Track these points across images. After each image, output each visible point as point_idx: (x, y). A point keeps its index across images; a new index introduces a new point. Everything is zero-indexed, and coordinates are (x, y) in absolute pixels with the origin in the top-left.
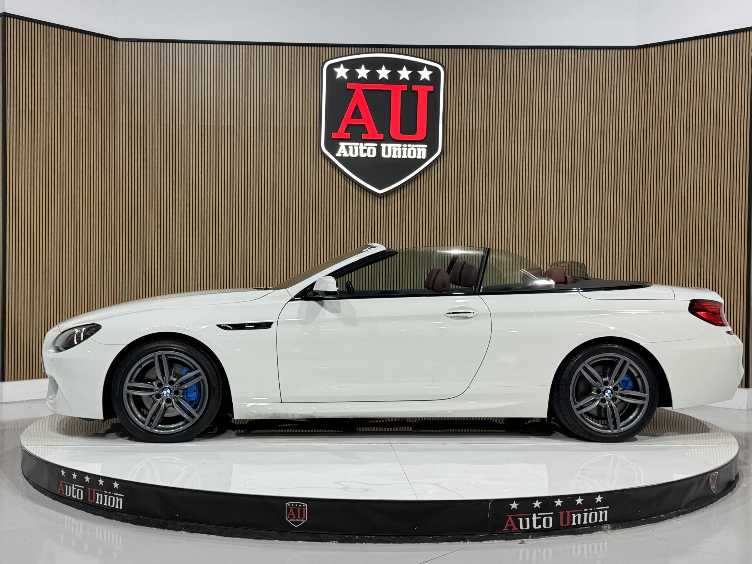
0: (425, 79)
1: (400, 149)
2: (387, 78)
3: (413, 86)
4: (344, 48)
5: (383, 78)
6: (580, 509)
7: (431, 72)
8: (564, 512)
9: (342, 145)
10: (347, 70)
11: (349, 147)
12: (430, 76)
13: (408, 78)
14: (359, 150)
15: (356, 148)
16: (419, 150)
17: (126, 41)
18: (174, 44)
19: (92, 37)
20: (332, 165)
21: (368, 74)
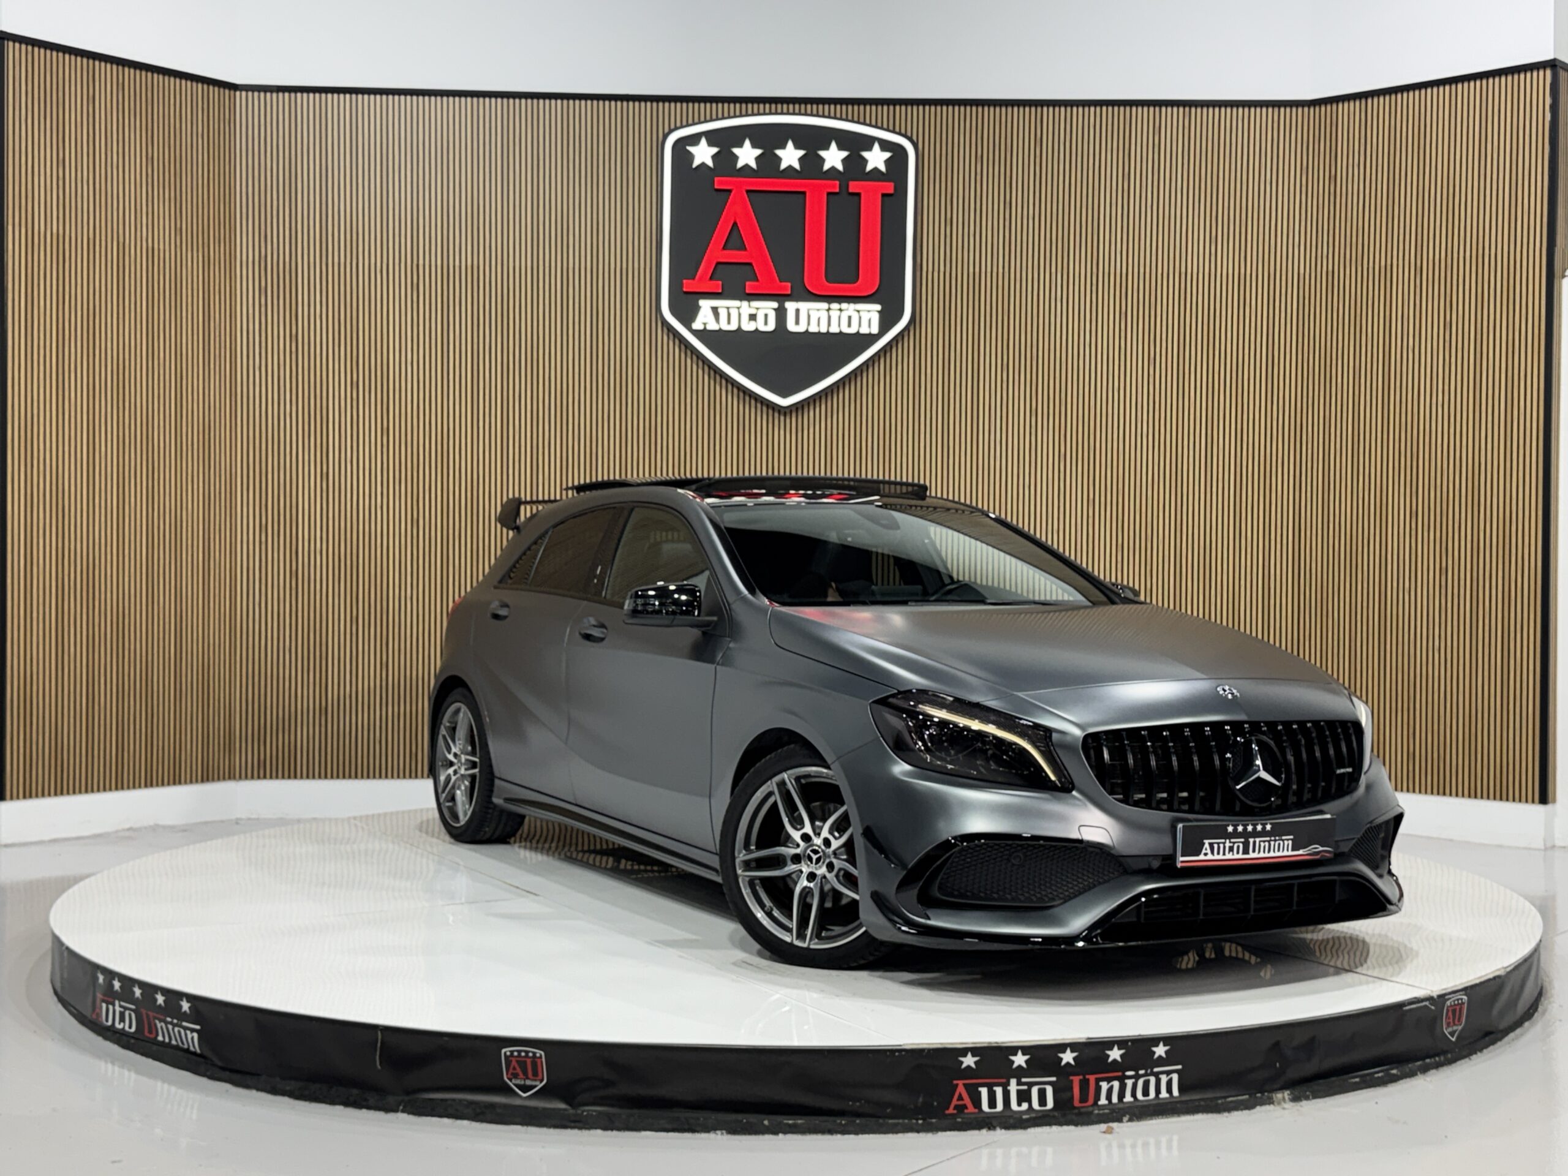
0: (876, 169)
1: (826, 313)
2: (797, 166)
3: (851, 183)
4: (708, 105)
5: (790, 167)
6: (1117, 1071)
7: (887, 155)
8: (1081, 1077)
9: (705, 305)
10: (715, 150)
11: (720, 310)
12: (887, 162)
13: (840, 167)
14: (740, 315)
15: (734, 312)
16: (865, 317)
17: (253, 91)
18: (354, 96)
19: (183, 82)
20: (683, 347)
21: (758, 159)
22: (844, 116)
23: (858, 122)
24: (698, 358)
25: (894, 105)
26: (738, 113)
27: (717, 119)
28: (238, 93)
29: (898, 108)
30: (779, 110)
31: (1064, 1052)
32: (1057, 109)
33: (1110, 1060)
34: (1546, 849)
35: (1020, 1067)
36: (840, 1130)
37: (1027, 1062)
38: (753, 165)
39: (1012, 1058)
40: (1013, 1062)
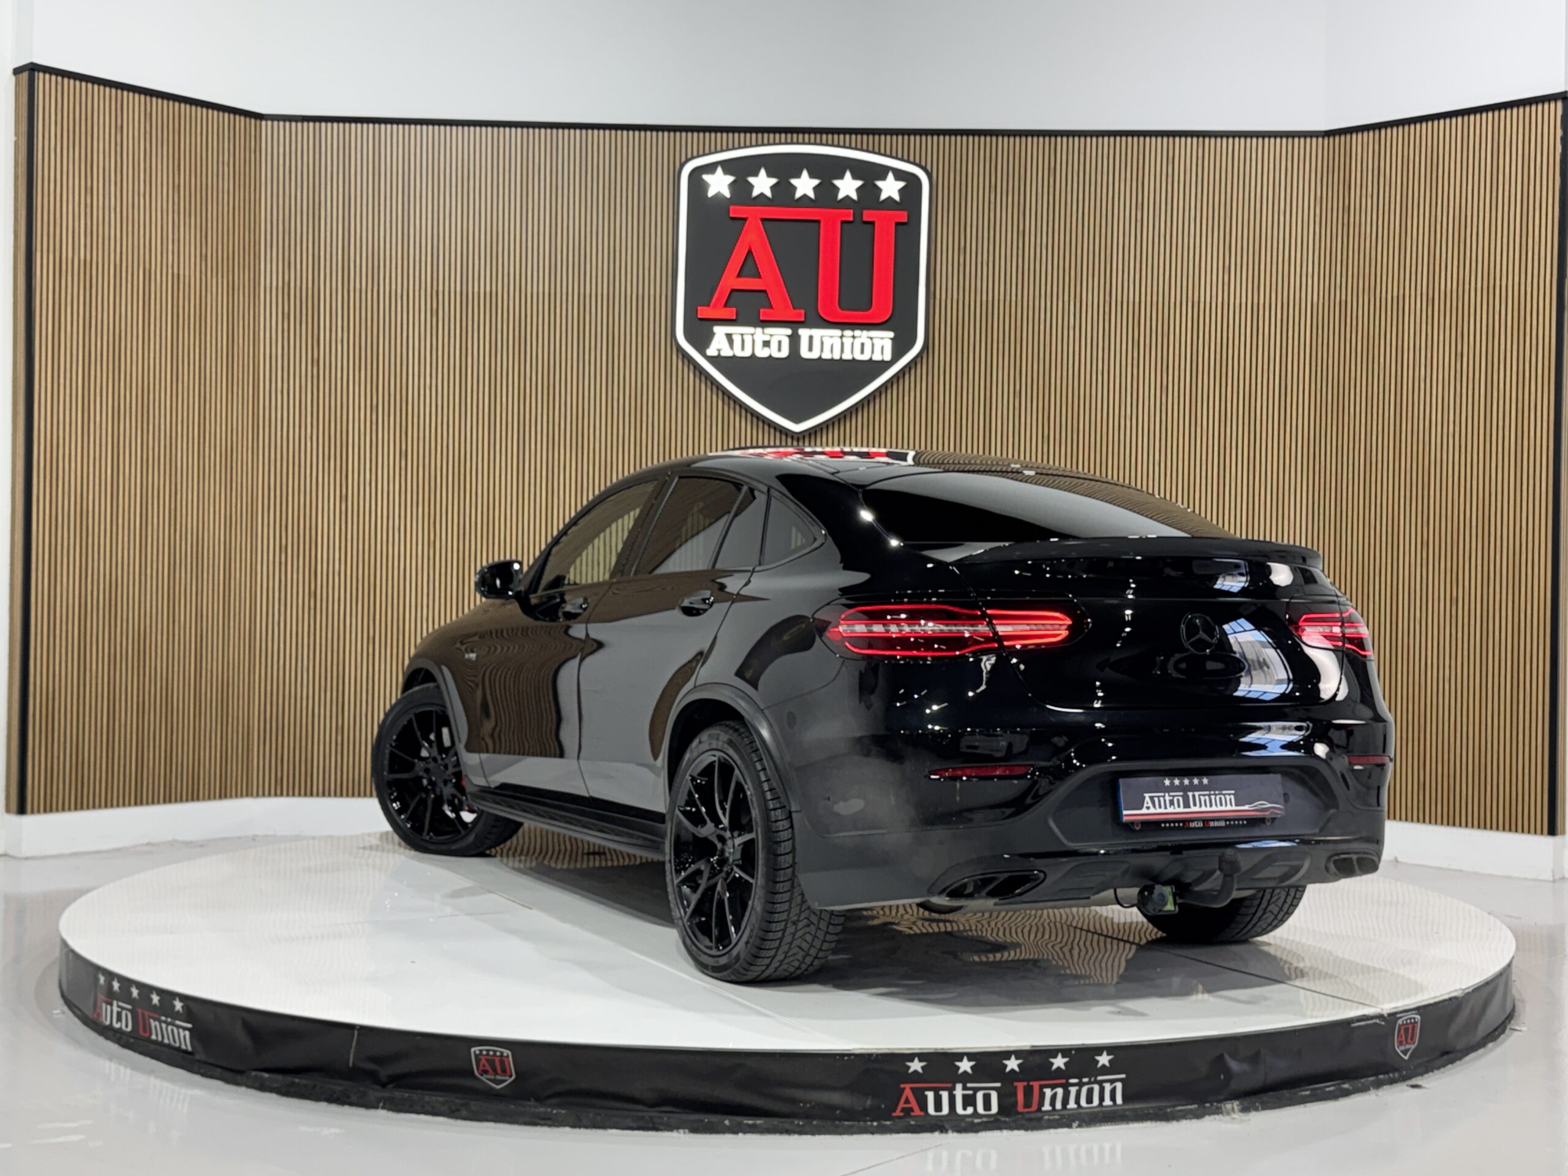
0: (890, 198)
1: (839, 340)
2: (812, 195)
3: (865, 212)
4: (725, 135)
5: (805, 196)
6: (1061, 1078)
7: (901, 184)
8: (1025, 1083)
9: (720, 331)
10: (730, 179)
11: (734, 337)
12: (901, 191)
13: (854, 196)
14: (753, 341)
15: (748, 340)
16: (878, 344)
17: (278, 121)
18: (377, 126)
19: (210, 111)
20: (697, 373)
21: (773, 188)
22: (859, 146)
23: (873, 152)
24: (712, 383)
25: (909, 135)
26: (754, 143)
27: (734, 148)
28: (264, 123)
29: (912, 138)
30: (795, 140)
31: (1009, 1059)
32: (1071, 139)
33: (1054, 1067)
34: (1554, 881)
35: (965, 1072)
36: (797, 1130)
37: (972, 1068)
38: (769, 194)
39: (958, 1064)
40: (958, 1068)
